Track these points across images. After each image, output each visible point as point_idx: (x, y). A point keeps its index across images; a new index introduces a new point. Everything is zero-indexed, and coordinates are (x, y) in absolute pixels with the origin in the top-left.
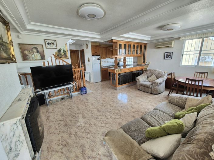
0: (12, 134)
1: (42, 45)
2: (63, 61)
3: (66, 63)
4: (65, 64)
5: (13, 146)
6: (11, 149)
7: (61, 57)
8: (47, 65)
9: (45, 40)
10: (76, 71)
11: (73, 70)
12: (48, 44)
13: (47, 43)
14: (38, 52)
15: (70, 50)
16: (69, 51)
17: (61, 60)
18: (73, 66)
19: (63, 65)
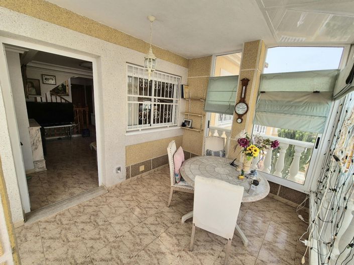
0: (35, 135)
1: (39, 80)
2: (61, 98)
3: (66, 100)
4: (63, 101)
5: (35, 142)
6: (34, 143)
7: (58, 93)
8: (44, 100)
9: (42, 75)
10: (78, 111)
11: (75, 109)
12: (46, 79)
13: (44, 78)
14: (33, 86)
15: (71, 84)
16: (70, 86)
17: (58, 96)
18: (74, 105)
19: (61, 103)
